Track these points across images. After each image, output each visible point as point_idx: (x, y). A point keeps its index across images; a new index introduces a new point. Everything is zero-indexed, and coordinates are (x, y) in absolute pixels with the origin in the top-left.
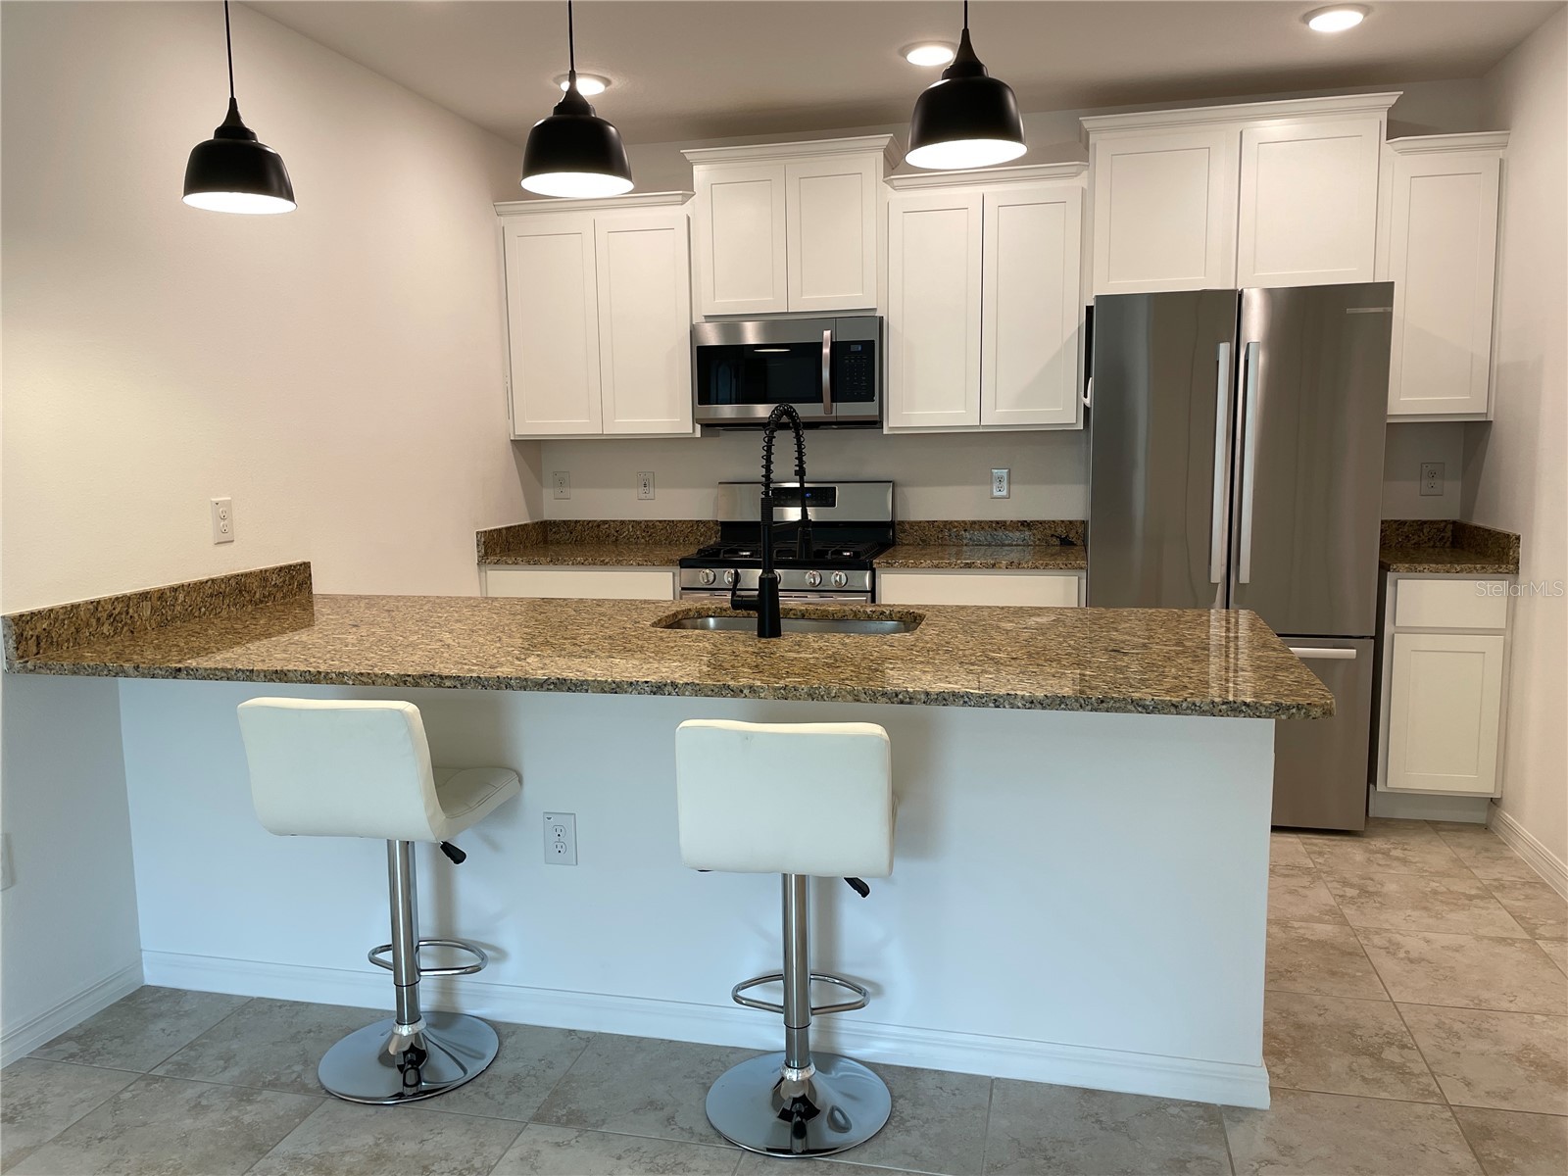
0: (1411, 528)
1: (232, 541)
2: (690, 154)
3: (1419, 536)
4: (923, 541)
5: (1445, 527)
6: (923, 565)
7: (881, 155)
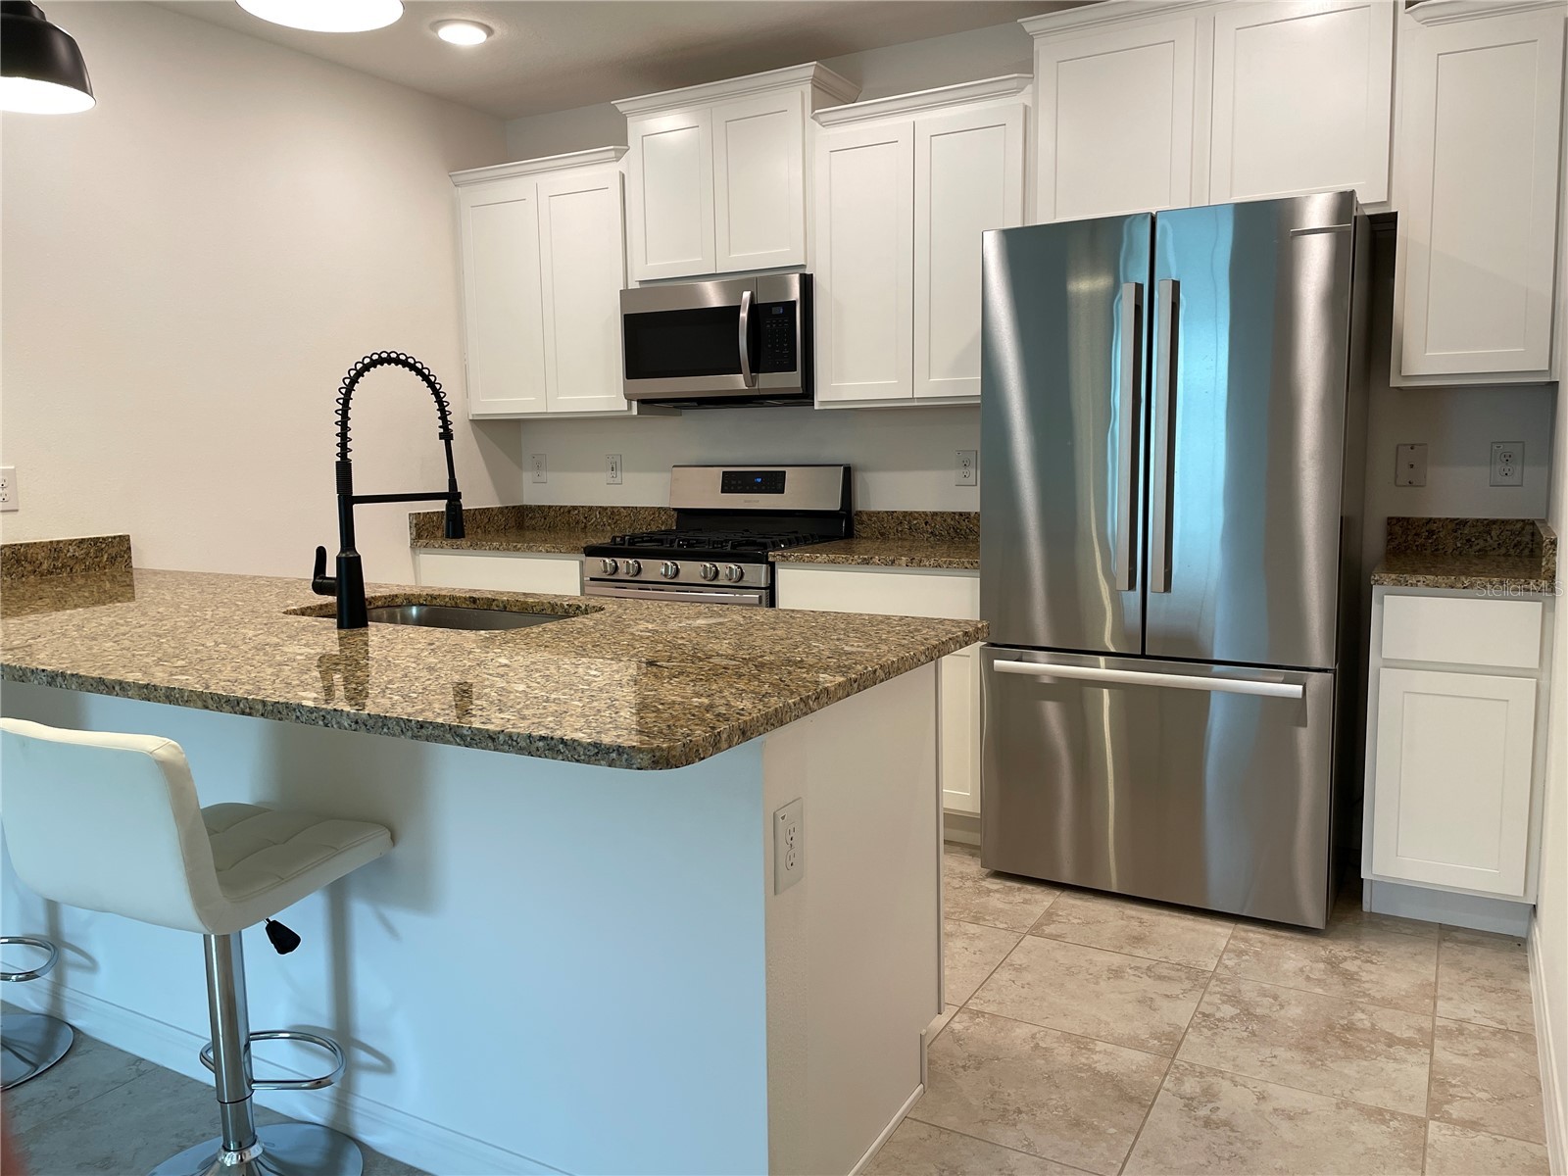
0: (1474, 530)
1: (17, 511)
2: (622, 105)
3: (1486, 540)
4: (882, 534)
5: (1523, 529)
6: (819, 559)
7: (808, 88)
